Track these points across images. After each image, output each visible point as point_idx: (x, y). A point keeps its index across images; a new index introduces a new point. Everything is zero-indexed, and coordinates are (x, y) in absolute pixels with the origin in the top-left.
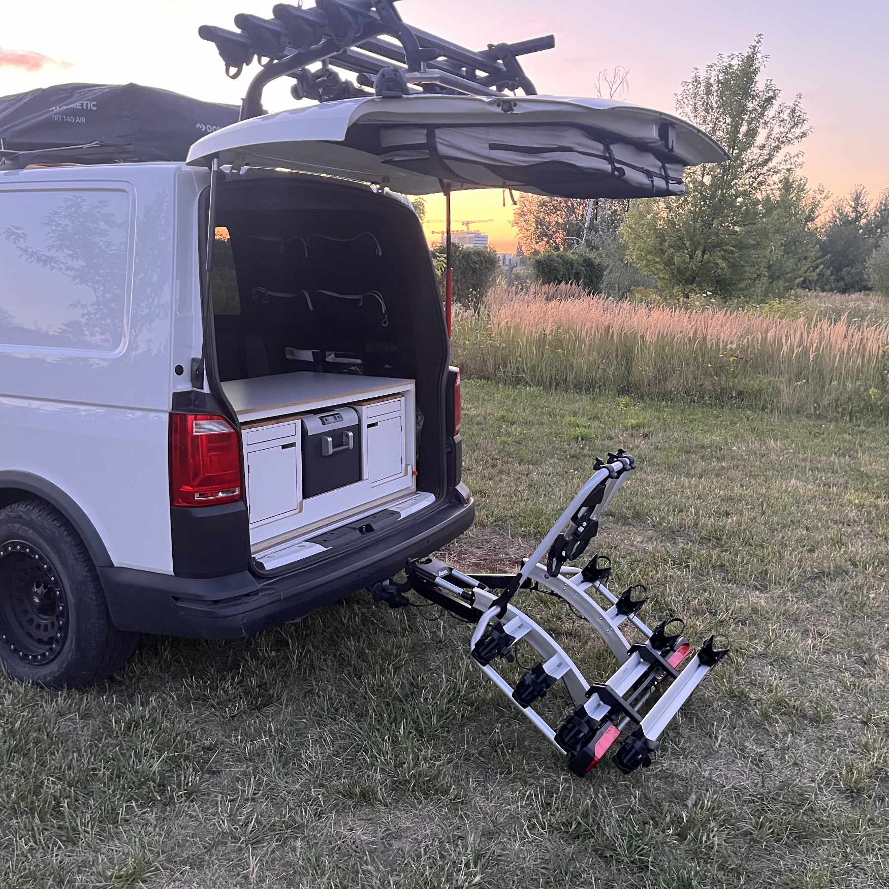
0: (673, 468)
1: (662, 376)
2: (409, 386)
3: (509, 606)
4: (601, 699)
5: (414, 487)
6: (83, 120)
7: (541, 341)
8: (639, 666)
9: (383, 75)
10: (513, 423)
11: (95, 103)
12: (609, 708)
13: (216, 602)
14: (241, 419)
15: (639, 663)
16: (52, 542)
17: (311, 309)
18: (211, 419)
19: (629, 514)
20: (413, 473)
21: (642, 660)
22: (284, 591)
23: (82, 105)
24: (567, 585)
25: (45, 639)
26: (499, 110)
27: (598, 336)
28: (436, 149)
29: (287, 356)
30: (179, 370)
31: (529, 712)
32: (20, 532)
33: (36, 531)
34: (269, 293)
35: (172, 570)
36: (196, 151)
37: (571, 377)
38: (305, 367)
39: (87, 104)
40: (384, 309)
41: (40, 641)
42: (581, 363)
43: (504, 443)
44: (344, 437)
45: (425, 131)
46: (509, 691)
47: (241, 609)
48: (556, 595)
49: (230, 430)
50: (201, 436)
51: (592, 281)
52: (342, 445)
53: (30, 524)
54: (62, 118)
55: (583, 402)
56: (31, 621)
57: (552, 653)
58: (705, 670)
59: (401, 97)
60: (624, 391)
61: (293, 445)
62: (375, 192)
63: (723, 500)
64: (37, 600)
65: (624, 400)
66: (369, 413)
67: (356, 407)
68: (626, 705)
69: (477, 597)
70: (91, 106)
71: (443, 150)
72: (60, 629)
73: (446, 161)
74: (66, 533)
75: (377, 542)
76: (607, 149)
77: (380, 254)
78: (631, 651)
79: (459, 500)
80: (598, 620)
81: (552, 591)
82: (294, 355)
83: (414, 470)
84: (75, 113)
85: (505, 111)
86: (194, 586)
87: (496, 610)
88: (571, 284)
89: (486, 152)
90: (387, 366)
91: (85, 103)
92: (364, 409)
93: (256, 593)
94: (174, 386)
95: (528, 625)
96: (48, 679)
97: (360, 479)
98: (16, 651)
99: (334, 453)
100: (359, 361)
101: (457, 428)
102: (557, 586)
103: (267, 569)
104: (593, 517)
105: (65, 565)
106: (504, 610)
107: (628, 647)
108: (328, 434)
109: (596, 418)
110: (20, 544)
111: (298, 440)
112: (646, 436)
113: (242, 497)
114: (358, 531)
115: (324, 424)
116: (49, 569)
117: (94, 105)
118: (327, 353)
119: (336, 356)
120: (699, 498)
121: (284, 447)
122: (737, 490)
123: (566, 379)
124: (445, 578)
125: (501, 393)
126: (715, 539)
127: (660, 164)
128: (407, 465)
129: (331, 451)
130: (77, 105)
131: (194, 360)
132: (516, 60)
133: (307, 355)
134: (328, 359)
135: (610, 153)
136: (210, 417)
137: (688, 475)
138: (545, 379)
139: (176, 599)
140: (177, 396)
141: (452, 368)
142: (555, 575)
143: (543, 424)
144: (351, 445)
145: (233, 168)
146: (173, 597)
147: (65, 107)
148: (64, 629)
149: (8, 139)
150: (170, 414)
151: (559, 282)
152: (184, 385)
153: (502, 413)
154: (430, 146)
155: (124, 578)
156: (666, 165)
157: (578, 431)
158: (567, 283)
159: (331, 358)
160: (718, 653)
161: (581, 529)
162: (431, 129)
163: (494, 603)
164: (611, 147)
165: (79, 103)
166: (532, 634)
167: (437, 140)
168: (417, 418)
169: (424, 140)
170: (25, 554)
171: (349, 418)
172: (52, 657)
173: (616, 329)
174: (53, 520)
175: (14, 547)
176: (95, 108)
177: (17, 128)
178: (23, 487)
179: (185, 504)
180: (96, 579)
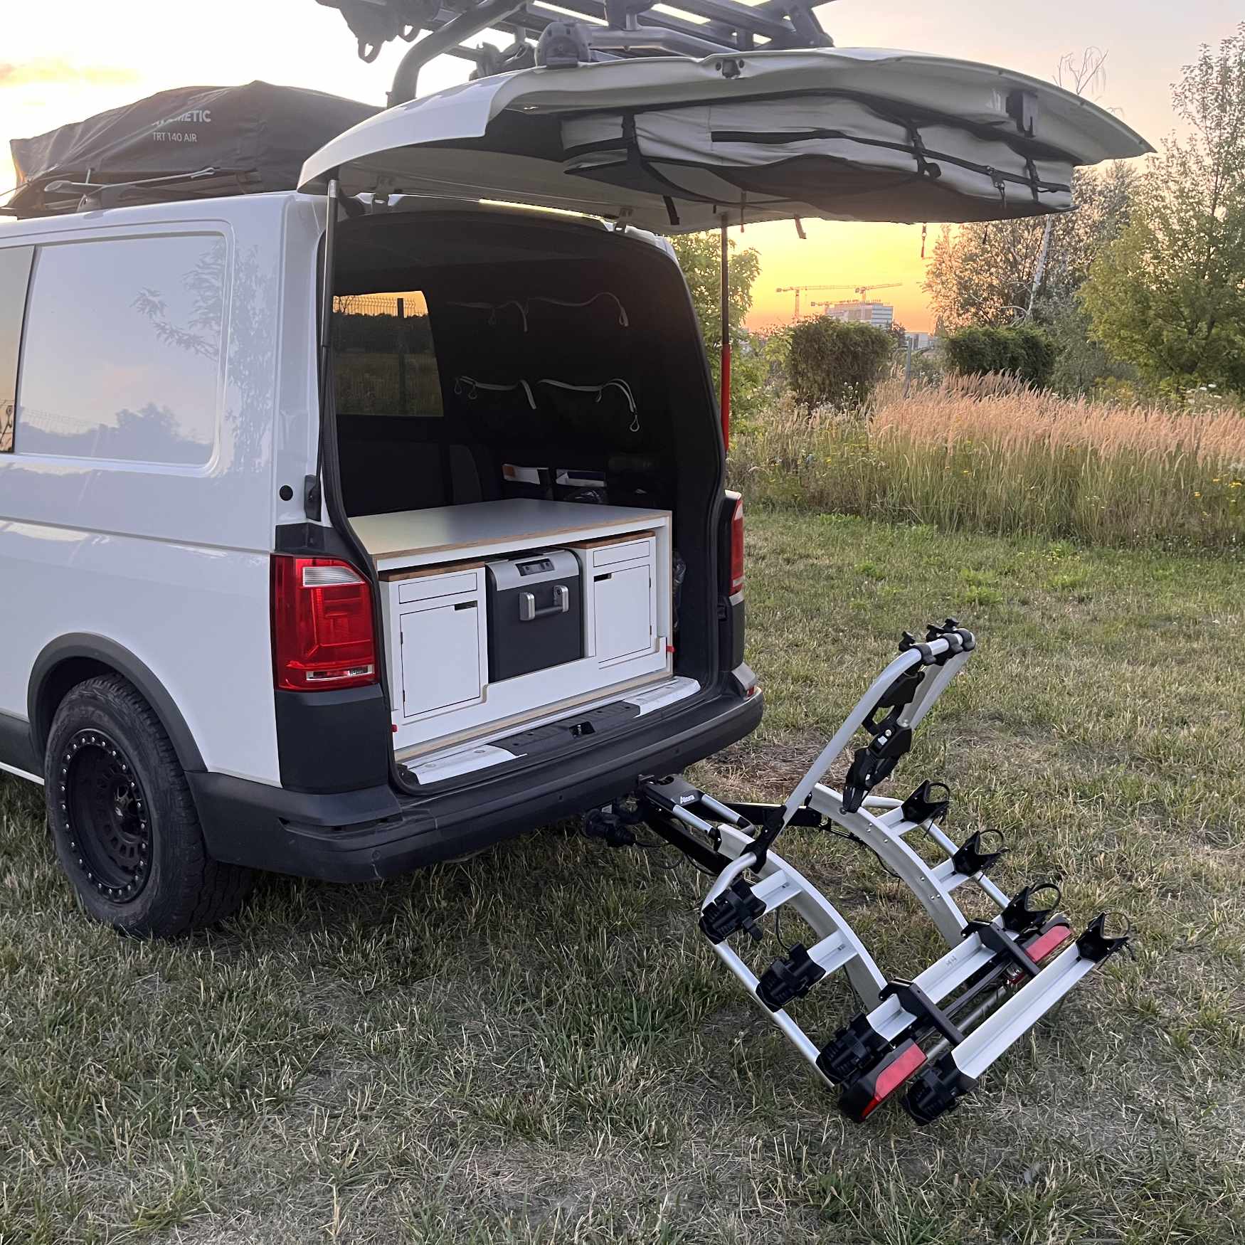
0: (1112, 651)
1: (1121, 511)
2: (663, 521)
3: (769, 853)
4: (902, 1005)
5: (669, 670)
6: (194, 138)
7: (939, 460)
8: (977, 956)
9: (550, 33)
10: (880, 578)
11: (208, 112)
12: (915, 1018)
13: (337, 829)
14: (381, 566)
15: (979, 949)
16: (130, 732)
17: (534, 407)
18: (333, 565)
19: (1026, 717)
20: (668, 649)
21: (984, 946)
22: (441, 817)
23: (192, 115)
24: (874, 826)
25: (131, 868)
26: (717, 75)
27: (1026, 451)
28: (636, 146)
29: (506, 477)
30: (286, 493)
31: (781, 1017)
32: (94, 718)
33: (112, 716)
34: (478, 385)
35: (279, 779)
36: (311, 169)
37: (982, 512)
38: (527, 491)
39: (198, 115)
40: (632, 406)
41: (125, 869)
42: (997, 489)
43: (859, 607)
44: (556, 594)
45: (620, 120)
46: (752, 983)
47: (371, 840)
48: (856, 839)
49: (357, 581)
50: (314, 589)
51: (1036, 370)
52: (553, 605)
53: (106, 708)
54: (167, 136)
55: (995, 549)
56: (115, 839)
57: (831, 928)
58: (1086, 967)
59: (576, 66)
60: (1063, 532)
61: (473, 604)
62: (611, 229)
63: (1182, 701)
64: (120, 813)
65: (1060, 545)
66: (595, 560)
67: (579, 551)
68: (942, 1017)
69: (722, 839)
70: (203, 116)
71: (647, 147)
72: (143, 854)
73: (653, 164)
74: (148, 722)
75: (598, 749)
76: (912, 135)
77: (626, 325)
78: (968, 931)
79: (735, 690)
80: (918, 880)
81: (852, 834)
82: (513, 474)
83: (670, 644)
84: (183, 128)
85: (727, 75)
86: (307, 805)
87: (751, 859)
88: (1003, 374)
89: (708, 146)
90: (640, 491)
91: (195, 112)
92: (589, 554)
93: (398, 817)
94: (278, 517)
95: (798, 886)
96: (131, 923)
97: (581, 654)
98: (94, 881)
99: (537, 618)
100: (601, 484)
101: (735, 583)
102: (858, 827)
103: (422, 782)
104: (903, 722)
105: (146, 767)
106: (762, 860)
107: (964, 924)
108: (529, 589)
109: (1011, 572)
110: (95, 734)
111: (481, 597)
112: (1081, 600)
113: (381, 677)
114: (569, 733)
115: (523, 574)
116: (129, 770)
117: (207, 116)
118: (558, 472)
119: (571, 476)
120: (1144, 695)
121: (458, 607)
122: (1208, 687)
123: (974, 514)
124: (688, 807)
125: (873, 534)
126: (1155, 759)
127: (1024, 161)
128: (659, 637)
129: (532, 614)
130: (184, 117)
131: (308, 478)
132: (812, 14)
133: (531, 475)
134: (558, 481)
135: (917, 140)
136: (331, 561)
137: (1134, 662)
138: (942, 514)
139: (285, 822)
140: (281, 530)
141: (731, 494)
142: (854, 811)
143: (926, 580)
144: (565, 606)
145: (376, 197)
146: (281, 819)
147: (171, 120)
148: (147, 855)
149: (97, 170)
150: (272, 557)
151: (985, 373)
152: (294, 515)
153: (869, 563)
154: (629, 141)
155: (222, 787)
156: (1035, 162)
157: (975, 591)
158: (996, 373)
159: (563, 479)
160: (1110, 942)
161: (883, 740)
162: (628, 114)
163: (749, 849)
164: (920, 131)
165: (187, 114)
166: (801, 898)
167: (638, 132)
168: (674, 566)
169: (617, 133)
170: (101, 749)
171: (563, 567)
172: (135, 893)
173: (1053, 442)
174: (135, 703)
175: (89, 739)
176: (209, 120)
177: (109, 154)
178: (95, 656)
179: (293, 687)
180: (185, 789)
